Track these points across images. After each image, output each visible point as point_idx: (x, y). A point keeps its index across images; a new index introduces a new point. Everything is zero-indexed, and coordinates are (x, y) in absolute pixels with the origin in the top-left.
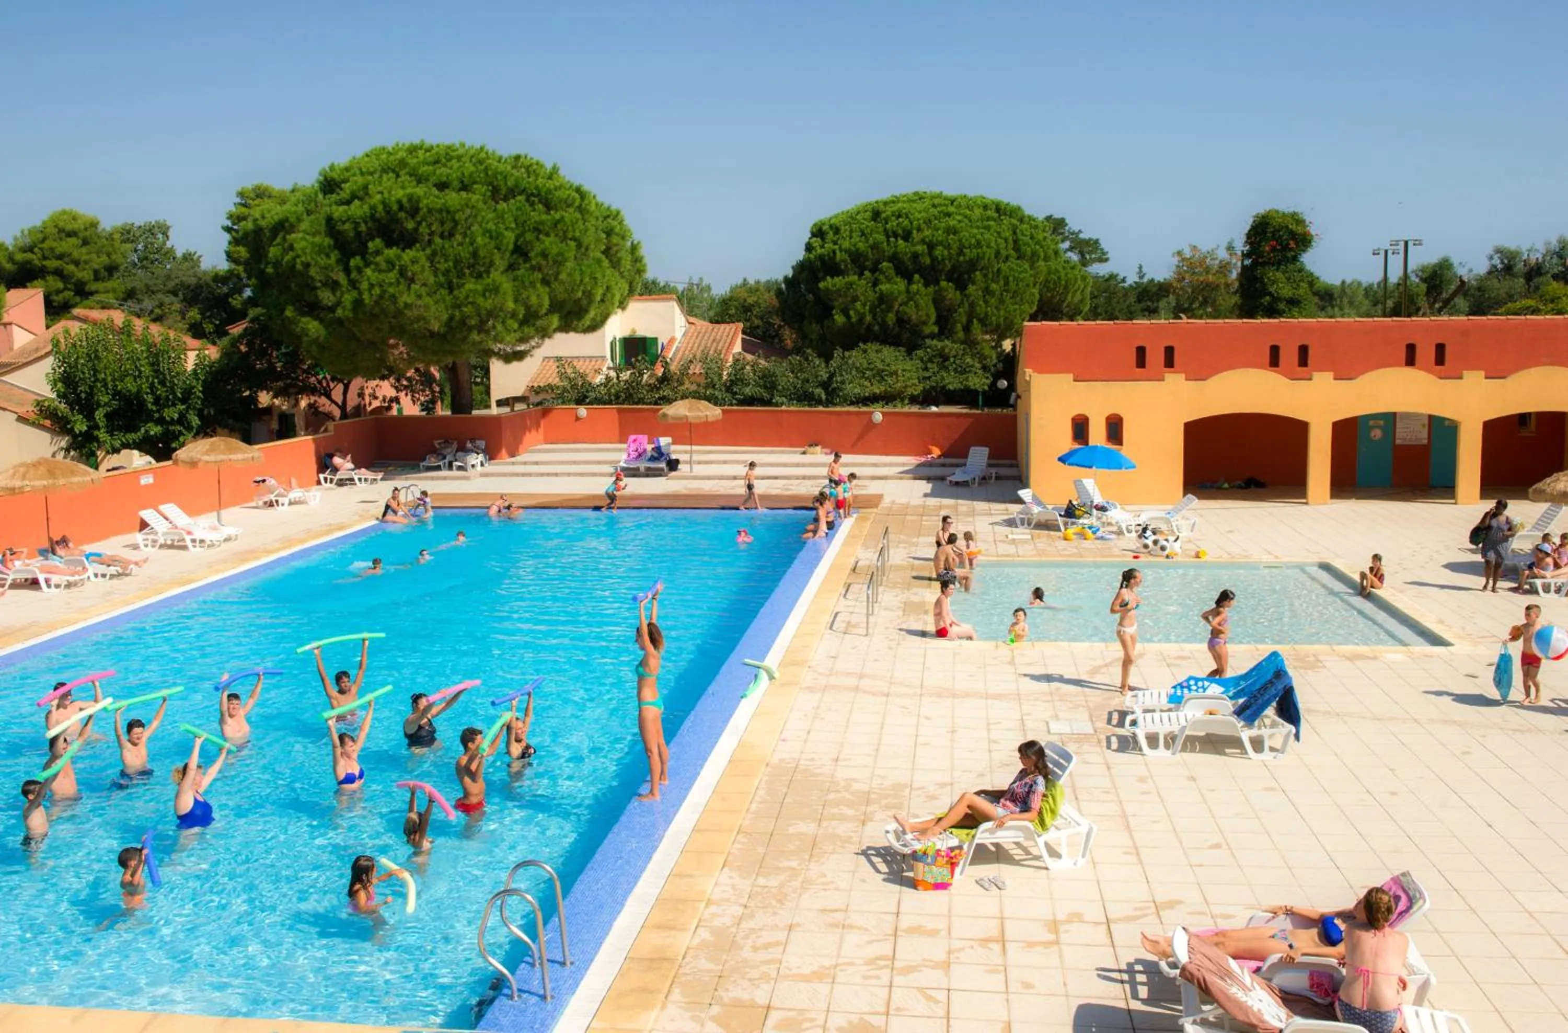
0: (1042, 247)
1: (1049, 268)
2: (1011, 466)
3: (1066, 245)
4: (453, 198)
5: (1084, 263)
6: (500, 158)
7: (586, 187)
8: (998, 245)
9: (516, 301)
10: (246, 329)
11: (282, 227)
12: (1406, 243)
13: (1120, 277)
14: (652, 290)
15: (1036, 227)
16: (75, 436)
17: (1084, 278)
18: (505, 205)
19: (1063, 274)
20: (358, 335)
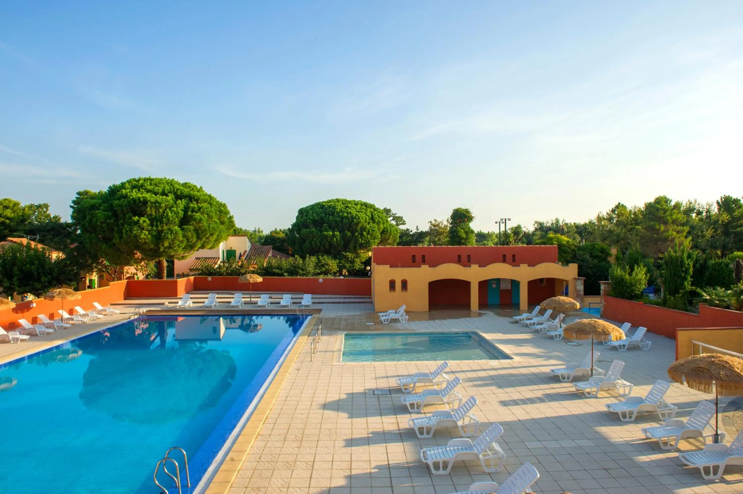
0: (382, 219)
1: (384, 226)
2: (369, 298)
3: (391, 218)
4: (159, 198)
5: (397, 225)
6: (180, 183)
7: (212, 195)
8: (366, 218)
9: (183, 237)
10: (77, 246)
11: (93, 207)
12: (505, 220)
13: (410, 230)
14: (237, 233)
15: (379, 212)
16: (4, 288)
17: (396, 230)
18: (180, 201)
19: (389, 228)
20: (122, 249)
